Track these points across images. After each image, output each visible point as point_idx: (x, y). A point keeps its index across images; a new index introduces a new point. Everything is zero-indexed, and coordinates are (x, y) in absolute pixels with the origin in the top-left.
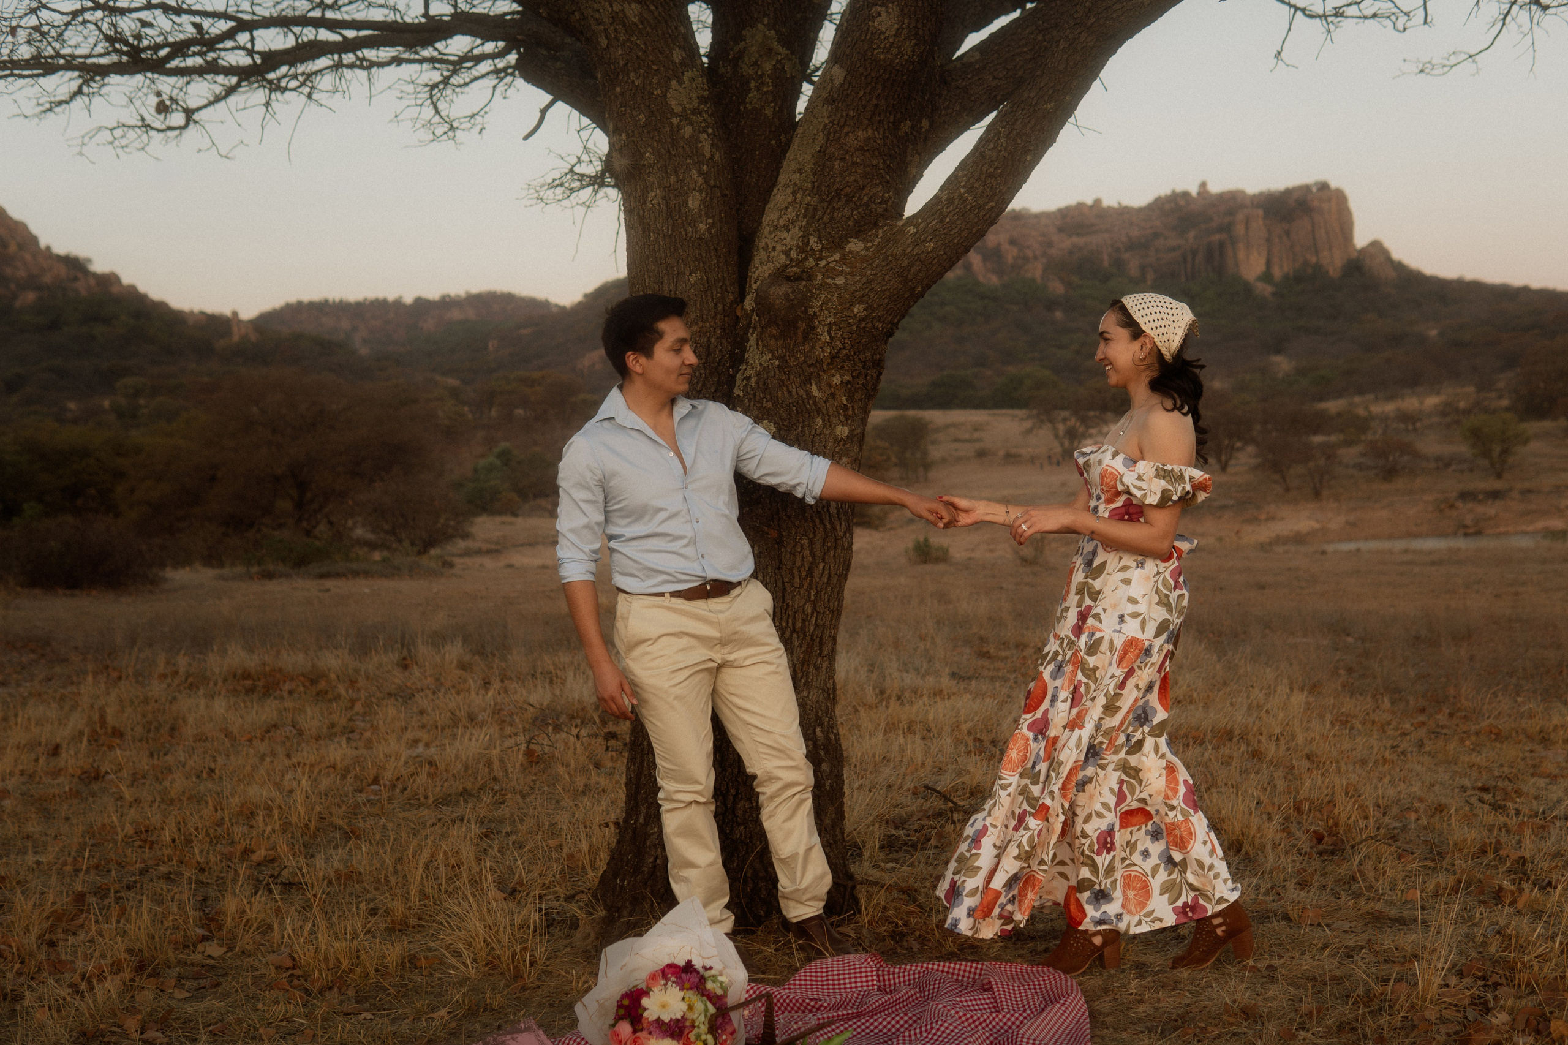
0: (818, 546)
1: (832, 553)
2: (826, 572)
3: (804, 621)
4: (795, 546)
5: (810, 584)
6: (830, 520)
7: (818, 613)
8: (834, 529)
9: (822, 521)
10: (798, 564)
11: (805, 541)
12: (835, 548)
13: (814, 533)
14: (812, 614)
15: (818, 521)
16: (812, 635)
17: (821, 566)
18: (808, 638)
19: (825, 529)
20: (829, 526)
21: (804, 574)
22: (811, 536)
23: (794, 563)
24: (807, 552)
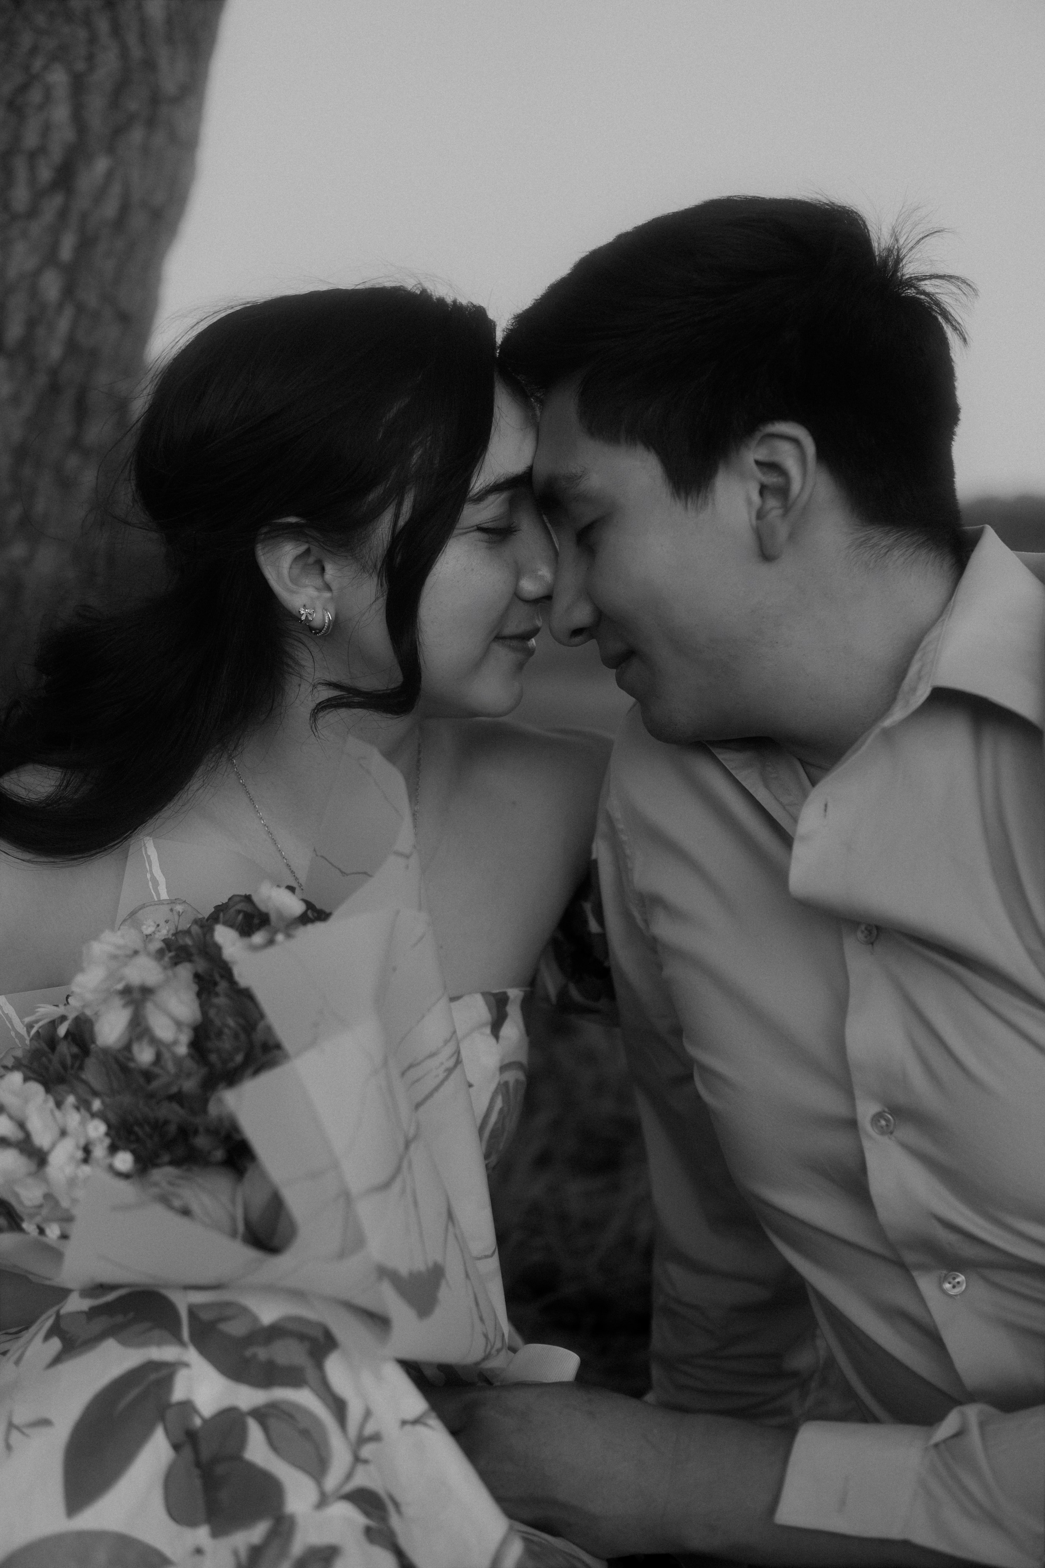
0: (96, 103)
1: (137, 135)
2: (116, 189)
3: (32, 323)
4: (24, 88)
5: (63, 214)
6: (143, 37)
7: (80, 309)
8: (150, 64)
9: (116, 30)
10: (31, 139)
11: (58, 77)
12: (151, 123)
13: (90, 58)
14: (60, 306)
15: (103, 25)
16: (54, 373)
17: (101, 165)
18: (42, 380)
19: (124, 53)
20: (137, 53)
21: (45, 174)
22: (80, 66)
23: (17, 137)
24: (61, 113)
